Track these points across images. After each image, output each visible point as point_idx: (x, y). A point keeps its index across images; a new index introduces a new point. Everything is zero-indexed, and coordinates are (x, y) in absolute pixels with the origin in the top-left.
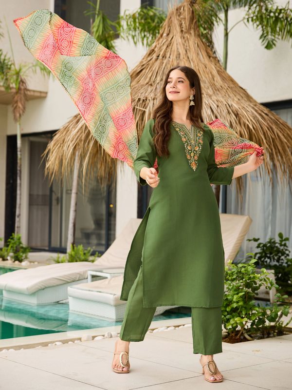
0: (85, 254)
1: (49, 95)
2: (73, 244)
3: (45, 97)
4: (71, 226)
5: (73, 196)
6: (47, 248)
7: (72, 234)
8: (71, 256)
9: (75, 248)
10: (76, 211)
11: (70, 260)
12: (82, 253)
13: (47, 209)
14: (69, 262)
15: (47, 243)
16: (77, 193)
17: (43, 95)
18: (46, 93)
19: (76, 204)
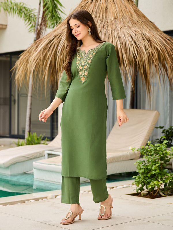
0: (38, 139)
1: (8, 27)
2: (29, 132)
3: (5, 29)
4: (28, 119)
5: (29, 98)
6: (8, 135)
7: (29, 125)
8: (28, 140)
9: (31, 135)
10: (31, 109)
11: (28, 144)
12: (36, 138)
13: (7, 108)
14: (27, 144)
15: (8, 132)
16: (32, 96)
17: (4, 27)
18: (6, 26)
19: (31, 104)
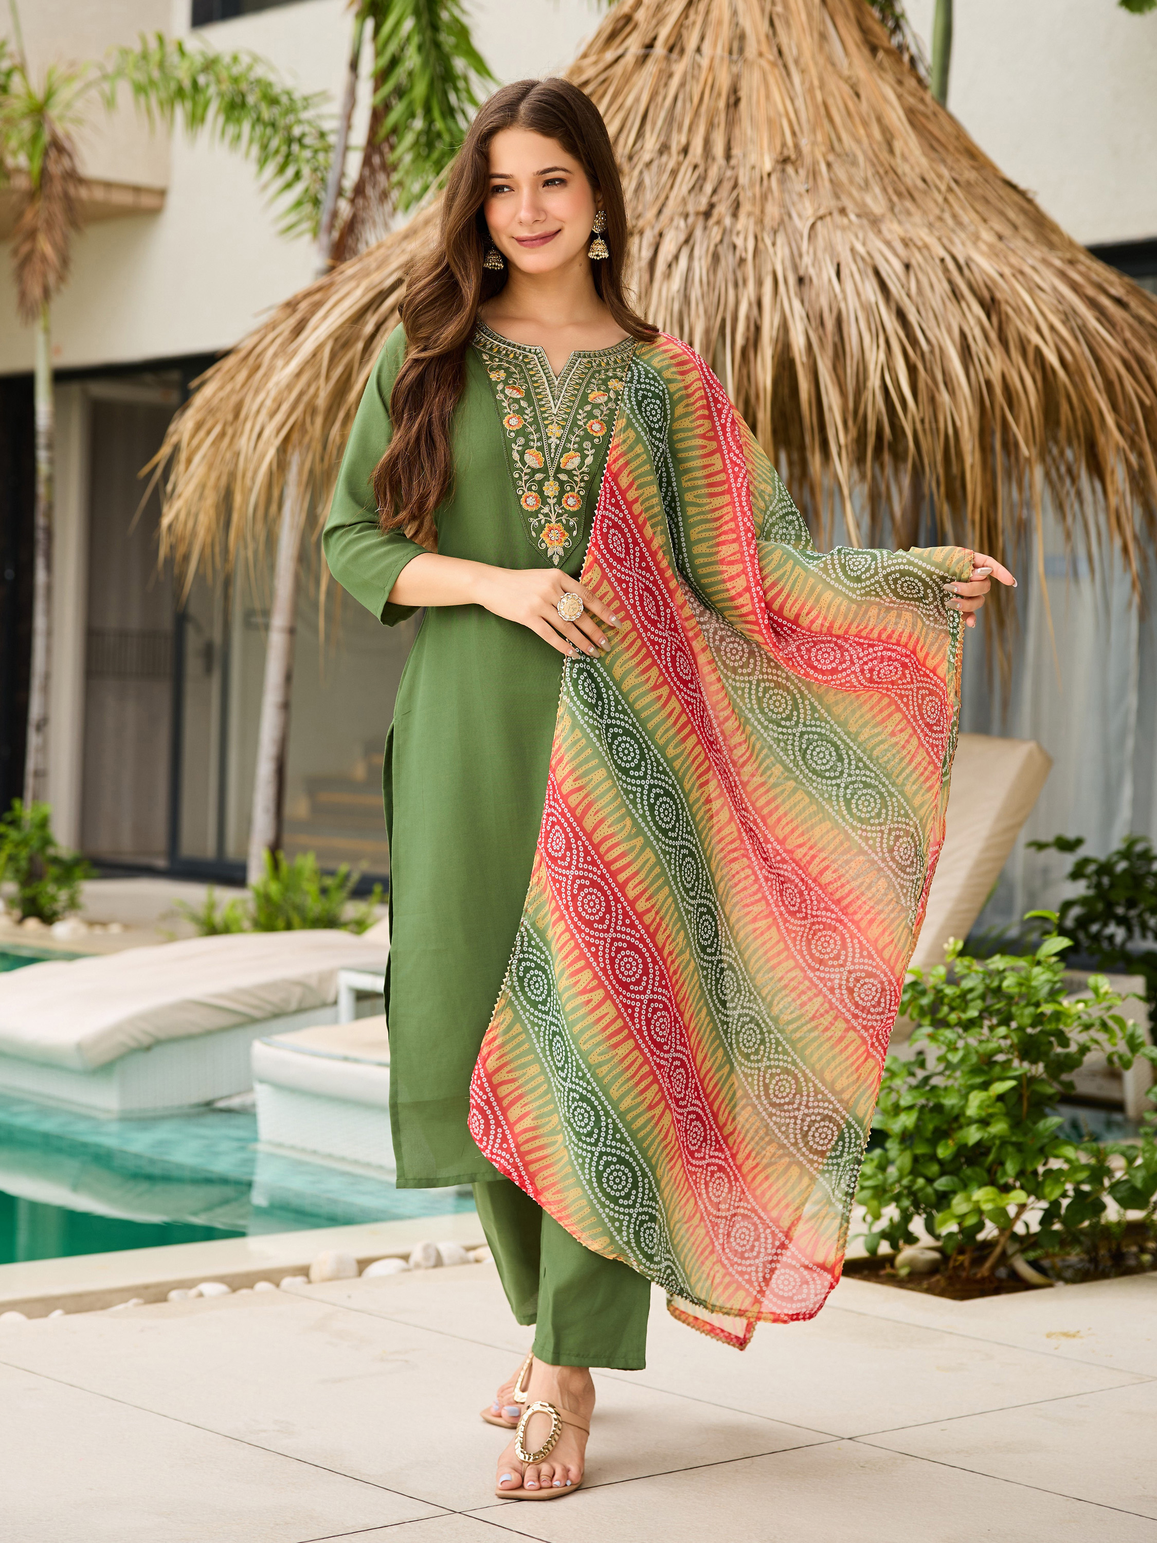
0: (324, 891)
1: (174, 202)
2: (275, 847)
3: (154, 212)
4: (265, 769)
5: (277, 641)
6: (161, 863)
7: (272, 805)
8: (265, 899)
9: (284, 865)
10: (286, 706)
11: (262, 919)
12: (311, 888)
13: (162, 692)
15: (160, 841)
16: (292, 631)
17: (147, 201)
18: (162, 193)
19: (288, 678)
